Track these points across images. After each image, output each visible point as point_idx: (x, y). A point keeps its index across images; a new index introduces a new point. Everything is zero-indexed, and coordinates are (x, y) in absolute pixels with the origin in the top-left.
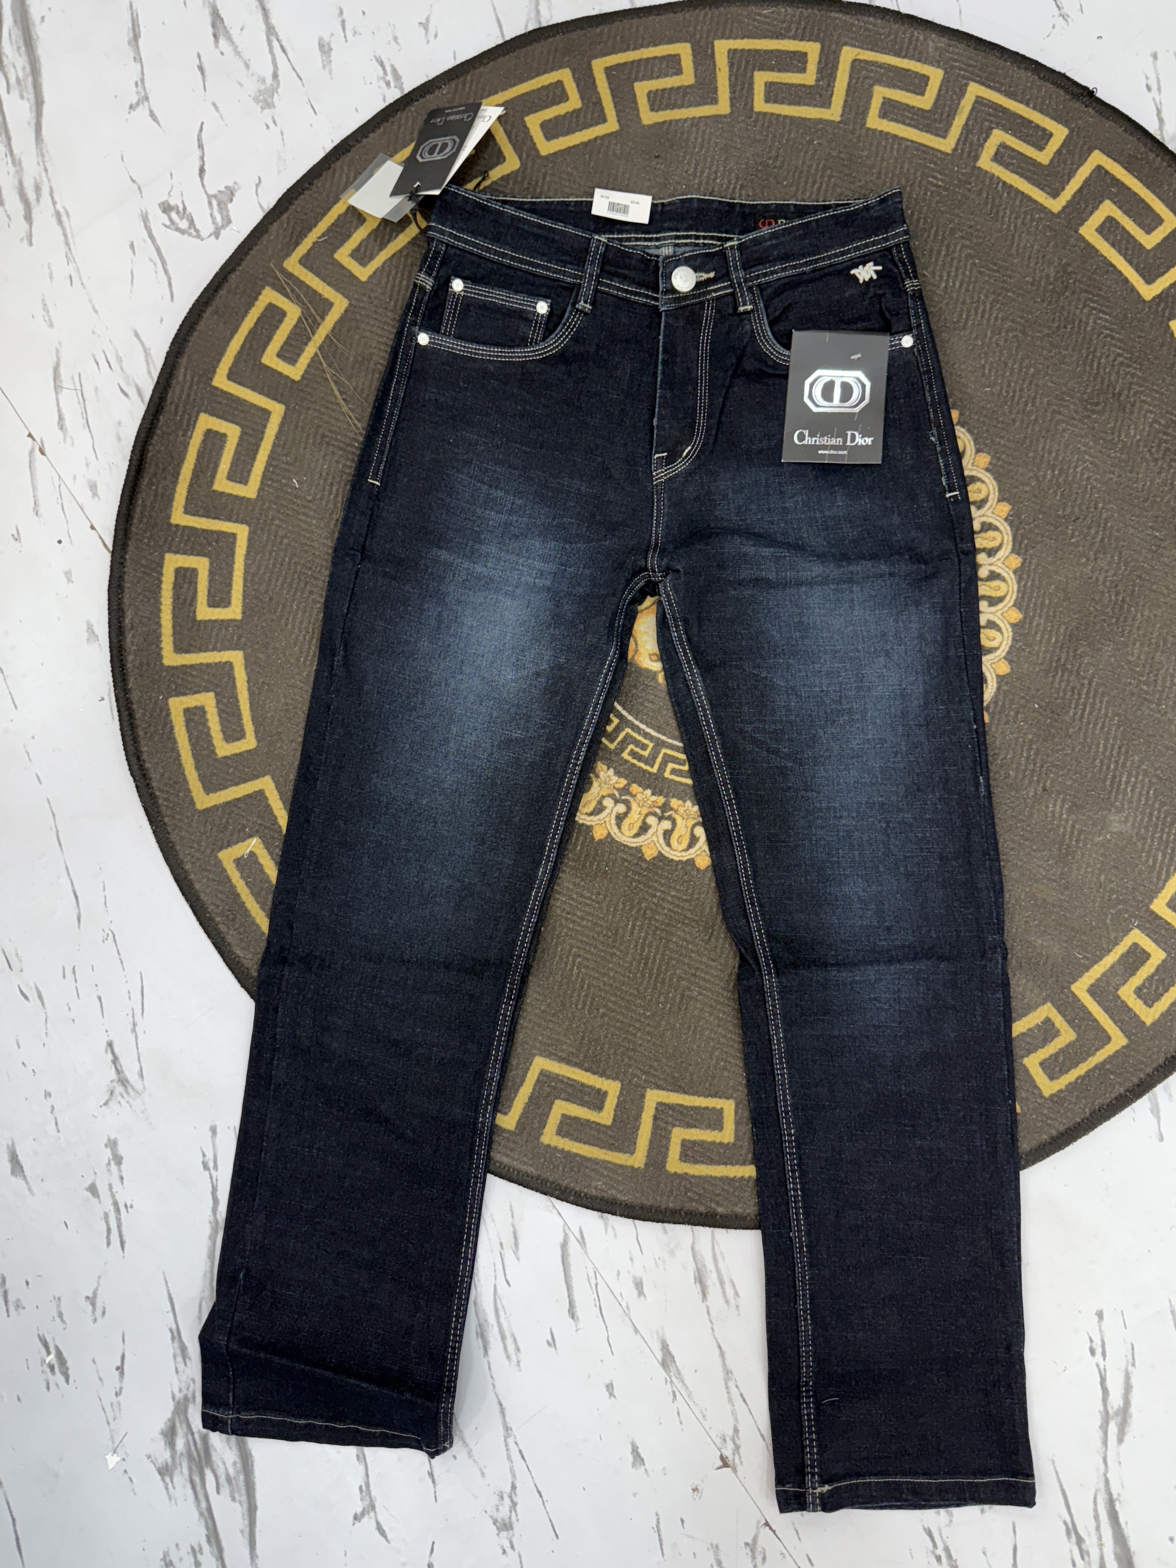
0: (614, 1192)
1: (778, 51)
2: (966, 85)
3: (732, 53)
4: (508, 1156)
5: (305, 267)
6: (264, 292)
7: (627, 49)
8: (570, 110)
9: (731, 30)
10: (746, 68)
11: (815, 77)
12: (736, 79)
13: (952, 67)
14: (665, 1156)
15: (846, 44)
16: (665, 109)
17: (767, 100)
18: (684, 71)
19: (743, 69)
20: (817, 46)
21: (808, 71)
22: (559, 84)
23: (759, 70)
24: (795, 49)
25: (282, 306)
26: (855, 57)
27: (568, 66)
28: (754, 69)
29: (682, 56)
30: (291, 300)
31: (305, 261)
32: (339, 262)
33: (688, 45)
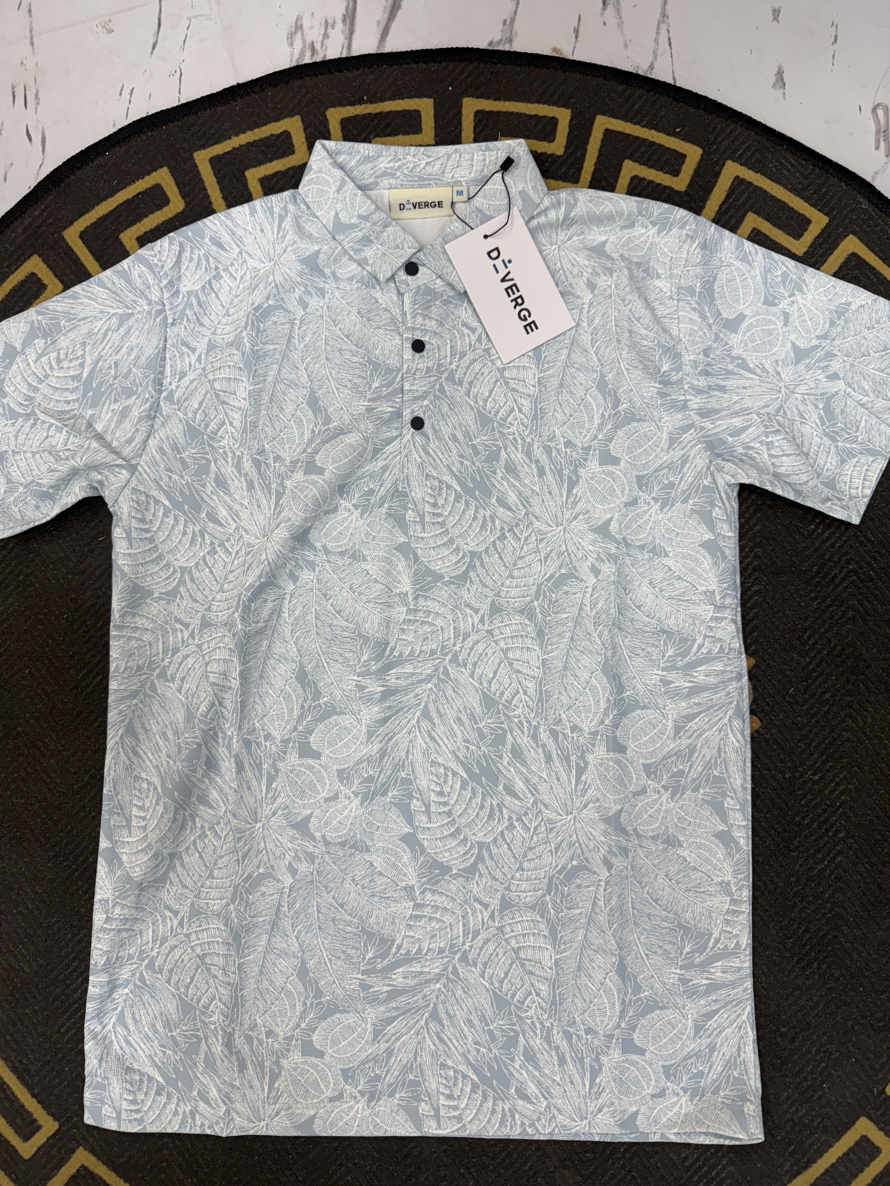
1: (784, 204)
3: (738, 182)
5: (213, 167)
6: (160, 171)
9: (750, 157)
10: (744, 203)
11: (805, 249)
12: (728, 209)
15: (854, 233)
18: (681, 175)
19: (740, 202)
20: (825, 220)
21: (802, 240)
22: (553, 122)
23: (755, 213)
24: (802, 212)
25: (168, 193)
26: (856, 251)
27: (572, 108)
28: (750, 209)
29: (688, 159)
30: (180, 192)
31: (215, 162)
32: (246, 180)
33: (699, 151)
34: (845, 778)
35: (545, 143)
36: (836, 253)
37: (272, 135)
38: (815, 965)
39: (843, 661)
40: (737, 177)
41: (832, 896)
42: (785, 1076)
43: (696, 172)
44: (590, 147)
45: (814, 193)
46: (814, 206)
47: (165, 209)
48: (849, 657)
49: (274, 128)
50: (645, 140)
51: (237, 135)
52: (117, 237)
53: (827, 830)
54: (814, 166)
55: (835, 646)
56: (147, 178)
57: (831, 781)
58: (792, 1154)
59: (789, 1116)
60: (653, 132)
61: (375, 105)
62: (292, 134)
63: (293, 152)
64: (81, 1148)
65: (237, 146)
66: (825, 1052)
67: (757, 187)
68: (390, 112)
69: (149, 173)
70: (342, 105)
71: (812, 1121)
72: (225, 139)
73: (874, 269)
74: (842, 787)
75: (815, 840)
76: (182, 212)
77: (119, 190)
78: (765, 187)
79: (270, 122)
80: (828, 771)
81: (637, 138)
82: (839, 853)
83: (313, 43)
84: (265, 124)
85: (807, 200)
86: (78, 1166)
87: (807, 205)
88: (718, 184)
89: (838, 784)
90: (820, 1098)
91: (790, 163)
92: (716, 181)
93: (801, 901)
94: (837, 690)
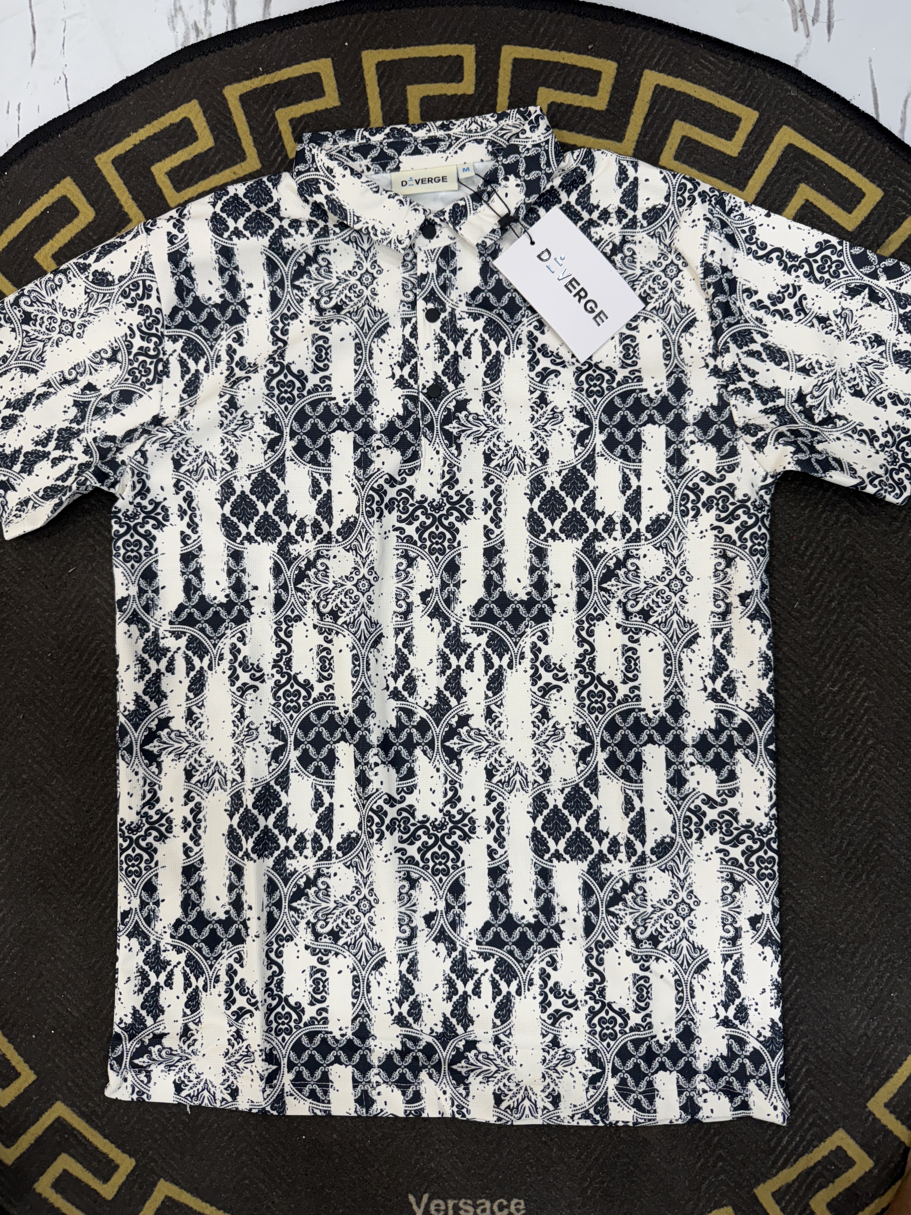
3: (659, 90)
6: (63, 182)
10: (668, 112)
15: (788, 124)
18: (599, 93)
19: (665, 111)
20: (755, 115)
21: (734, 139)
22: (459, 60)
23: (681, 120)
24: (730, 111)
25: (76, 204)
26: (792, 142)
27: (475, 43)
28: (677, 117)
29: (604, 76)
30: (88, 200)
31: (118, 163)
32: (153, 176)
33: (614, 65)
34: (865, 684)
35: (454, 85)
36: (772, 147)
37: (171, 125)
38: (864, 877)
39: (845, 566)
40: (657, 86)
41: (869, 805)
42: (852, 992)
43: (614, 87)
44: (500, 81)
45: (740, 88)
46: (742, 102)
47: (76, 221)
48: (850, 562)
49: (173, 117)
50: (557, 63)
51: (135, 131)
52: (32, 258)
53: (855, 740)
54: (735, 60)
55: (834, 552)
56: (51, 191)
57: (852, 689)
58: (870, 1068)
59: (861, 1031)
60: (563, 53)
61: (272, 75)
62: (192, 120)
63: (196, 139)
64: (162, 1180)
65: (137, 142)
66: (888, 961)
67: (679, 92)
68: (289, 79)
69: (52, 186)
70: (239, 81)
71: (885, 1032)
72: (125, 137)
73: (814, 157)
74: (863, 694)
75: (845, 752)
76: (94, 221)
77: (25, 210)
78: (688, 91)
79: (168, 112)
80: (847, 680)
81: (548, 62)
82: (871, 761)
83: (195, 23)
84: (163, 115)
85: (733, 97)
86: (162, 1198)
87: (734, 102)
88: (639, 96)
89: (859, 692)
90: (890, 1008)
91: (710, 62)
92: (637, 93)
93: (840, 816)
94: (844, 597)
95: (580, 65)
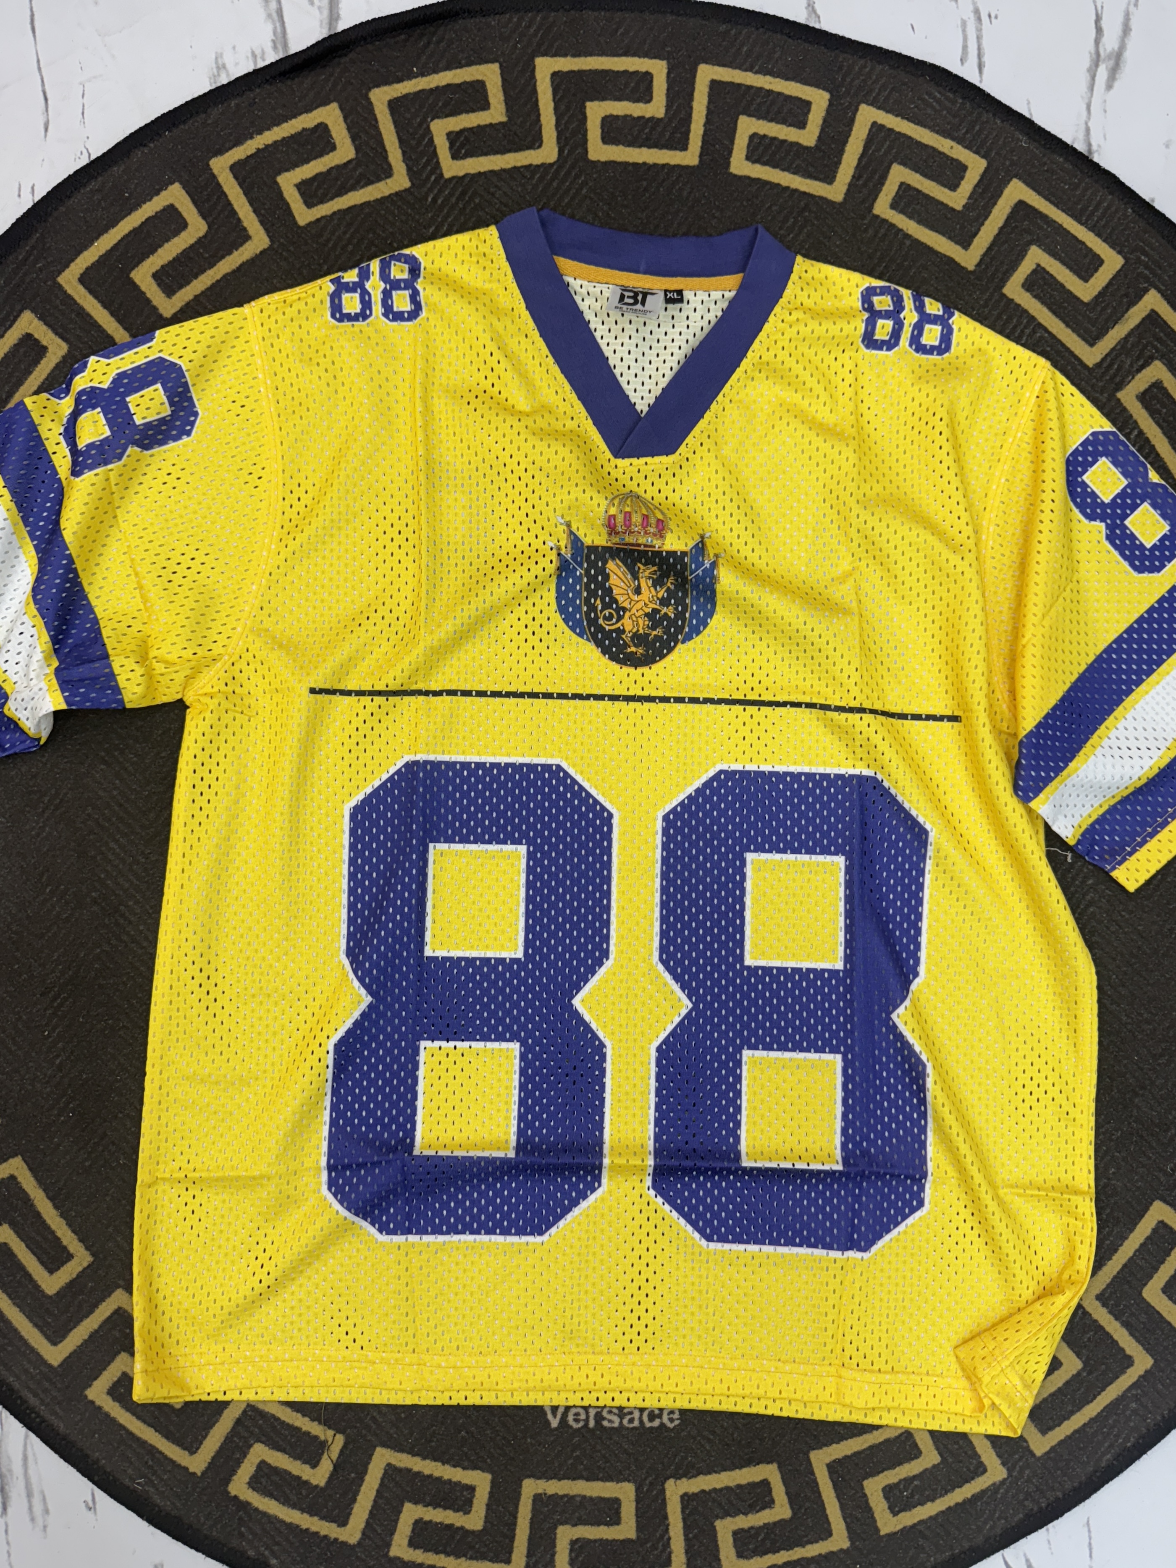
0: (152, 1490)
1: (934, 149)
2: (1146, 291)
3: (876, 129)
4: (36, 1395)
5: (236, 177)
6: (171, 188)
7: (750, 69)
8: (648, 115)
9: (887, 98)
10: (887, 153)
11: (964, 201)
12: (868, 163)
13: (1138, 261)
14: (233, 1472)
15: (1019, 177)
16: (764, 164)
17: (894, 206)
18: (808, 127)
19: (882, 153)
20: (983, 164)
21: (959, 190)
22: (647, 78)
23: (900, 164)
24: (956, 157)
25: (185, 214)
26: (1023, 198)
27: (668, 59)
28: (895, 160)
29: (814, 107)
31: (236, 169)
32: (279, 188)
33: (826, 96)
35: (641, 105)
36: (1001, 202)
37: (304, 130)
40: (874, 124)
43: (825, 121)
44: (695, 105)
45: (967, 132)
47: (183, 234)
49: (306, 121)
50: (761, 89)
51: (260, 132)
52: (128, 277)
54: (964, 98)
56: (155, 199)
60: (769, 78)
61: (426, 78)
62: (330, 126)
63: (334, 148)
65: (261, 146)
67: (900, 133)
68: (447, 85)
69: (157, 193)
70: (387, 83)
72: (246, 139)
76: (205, 236)
77: (123, 217)
78: (910, 133)
79: (300, 113)
81: (750, 88)
84: (295, 116)
85: (960, 141)
87: (959, 147)
88: (853, 133)
91: (934, 98)
92: (851, 130)
95: (787, 92)
